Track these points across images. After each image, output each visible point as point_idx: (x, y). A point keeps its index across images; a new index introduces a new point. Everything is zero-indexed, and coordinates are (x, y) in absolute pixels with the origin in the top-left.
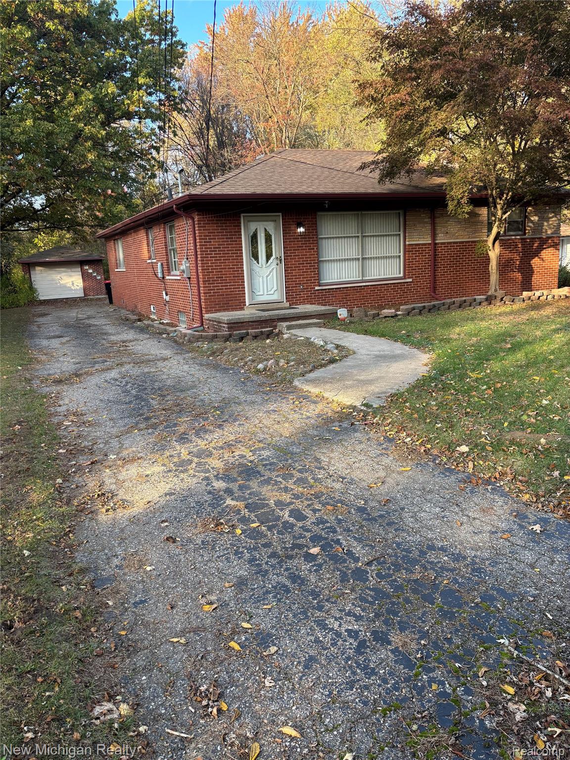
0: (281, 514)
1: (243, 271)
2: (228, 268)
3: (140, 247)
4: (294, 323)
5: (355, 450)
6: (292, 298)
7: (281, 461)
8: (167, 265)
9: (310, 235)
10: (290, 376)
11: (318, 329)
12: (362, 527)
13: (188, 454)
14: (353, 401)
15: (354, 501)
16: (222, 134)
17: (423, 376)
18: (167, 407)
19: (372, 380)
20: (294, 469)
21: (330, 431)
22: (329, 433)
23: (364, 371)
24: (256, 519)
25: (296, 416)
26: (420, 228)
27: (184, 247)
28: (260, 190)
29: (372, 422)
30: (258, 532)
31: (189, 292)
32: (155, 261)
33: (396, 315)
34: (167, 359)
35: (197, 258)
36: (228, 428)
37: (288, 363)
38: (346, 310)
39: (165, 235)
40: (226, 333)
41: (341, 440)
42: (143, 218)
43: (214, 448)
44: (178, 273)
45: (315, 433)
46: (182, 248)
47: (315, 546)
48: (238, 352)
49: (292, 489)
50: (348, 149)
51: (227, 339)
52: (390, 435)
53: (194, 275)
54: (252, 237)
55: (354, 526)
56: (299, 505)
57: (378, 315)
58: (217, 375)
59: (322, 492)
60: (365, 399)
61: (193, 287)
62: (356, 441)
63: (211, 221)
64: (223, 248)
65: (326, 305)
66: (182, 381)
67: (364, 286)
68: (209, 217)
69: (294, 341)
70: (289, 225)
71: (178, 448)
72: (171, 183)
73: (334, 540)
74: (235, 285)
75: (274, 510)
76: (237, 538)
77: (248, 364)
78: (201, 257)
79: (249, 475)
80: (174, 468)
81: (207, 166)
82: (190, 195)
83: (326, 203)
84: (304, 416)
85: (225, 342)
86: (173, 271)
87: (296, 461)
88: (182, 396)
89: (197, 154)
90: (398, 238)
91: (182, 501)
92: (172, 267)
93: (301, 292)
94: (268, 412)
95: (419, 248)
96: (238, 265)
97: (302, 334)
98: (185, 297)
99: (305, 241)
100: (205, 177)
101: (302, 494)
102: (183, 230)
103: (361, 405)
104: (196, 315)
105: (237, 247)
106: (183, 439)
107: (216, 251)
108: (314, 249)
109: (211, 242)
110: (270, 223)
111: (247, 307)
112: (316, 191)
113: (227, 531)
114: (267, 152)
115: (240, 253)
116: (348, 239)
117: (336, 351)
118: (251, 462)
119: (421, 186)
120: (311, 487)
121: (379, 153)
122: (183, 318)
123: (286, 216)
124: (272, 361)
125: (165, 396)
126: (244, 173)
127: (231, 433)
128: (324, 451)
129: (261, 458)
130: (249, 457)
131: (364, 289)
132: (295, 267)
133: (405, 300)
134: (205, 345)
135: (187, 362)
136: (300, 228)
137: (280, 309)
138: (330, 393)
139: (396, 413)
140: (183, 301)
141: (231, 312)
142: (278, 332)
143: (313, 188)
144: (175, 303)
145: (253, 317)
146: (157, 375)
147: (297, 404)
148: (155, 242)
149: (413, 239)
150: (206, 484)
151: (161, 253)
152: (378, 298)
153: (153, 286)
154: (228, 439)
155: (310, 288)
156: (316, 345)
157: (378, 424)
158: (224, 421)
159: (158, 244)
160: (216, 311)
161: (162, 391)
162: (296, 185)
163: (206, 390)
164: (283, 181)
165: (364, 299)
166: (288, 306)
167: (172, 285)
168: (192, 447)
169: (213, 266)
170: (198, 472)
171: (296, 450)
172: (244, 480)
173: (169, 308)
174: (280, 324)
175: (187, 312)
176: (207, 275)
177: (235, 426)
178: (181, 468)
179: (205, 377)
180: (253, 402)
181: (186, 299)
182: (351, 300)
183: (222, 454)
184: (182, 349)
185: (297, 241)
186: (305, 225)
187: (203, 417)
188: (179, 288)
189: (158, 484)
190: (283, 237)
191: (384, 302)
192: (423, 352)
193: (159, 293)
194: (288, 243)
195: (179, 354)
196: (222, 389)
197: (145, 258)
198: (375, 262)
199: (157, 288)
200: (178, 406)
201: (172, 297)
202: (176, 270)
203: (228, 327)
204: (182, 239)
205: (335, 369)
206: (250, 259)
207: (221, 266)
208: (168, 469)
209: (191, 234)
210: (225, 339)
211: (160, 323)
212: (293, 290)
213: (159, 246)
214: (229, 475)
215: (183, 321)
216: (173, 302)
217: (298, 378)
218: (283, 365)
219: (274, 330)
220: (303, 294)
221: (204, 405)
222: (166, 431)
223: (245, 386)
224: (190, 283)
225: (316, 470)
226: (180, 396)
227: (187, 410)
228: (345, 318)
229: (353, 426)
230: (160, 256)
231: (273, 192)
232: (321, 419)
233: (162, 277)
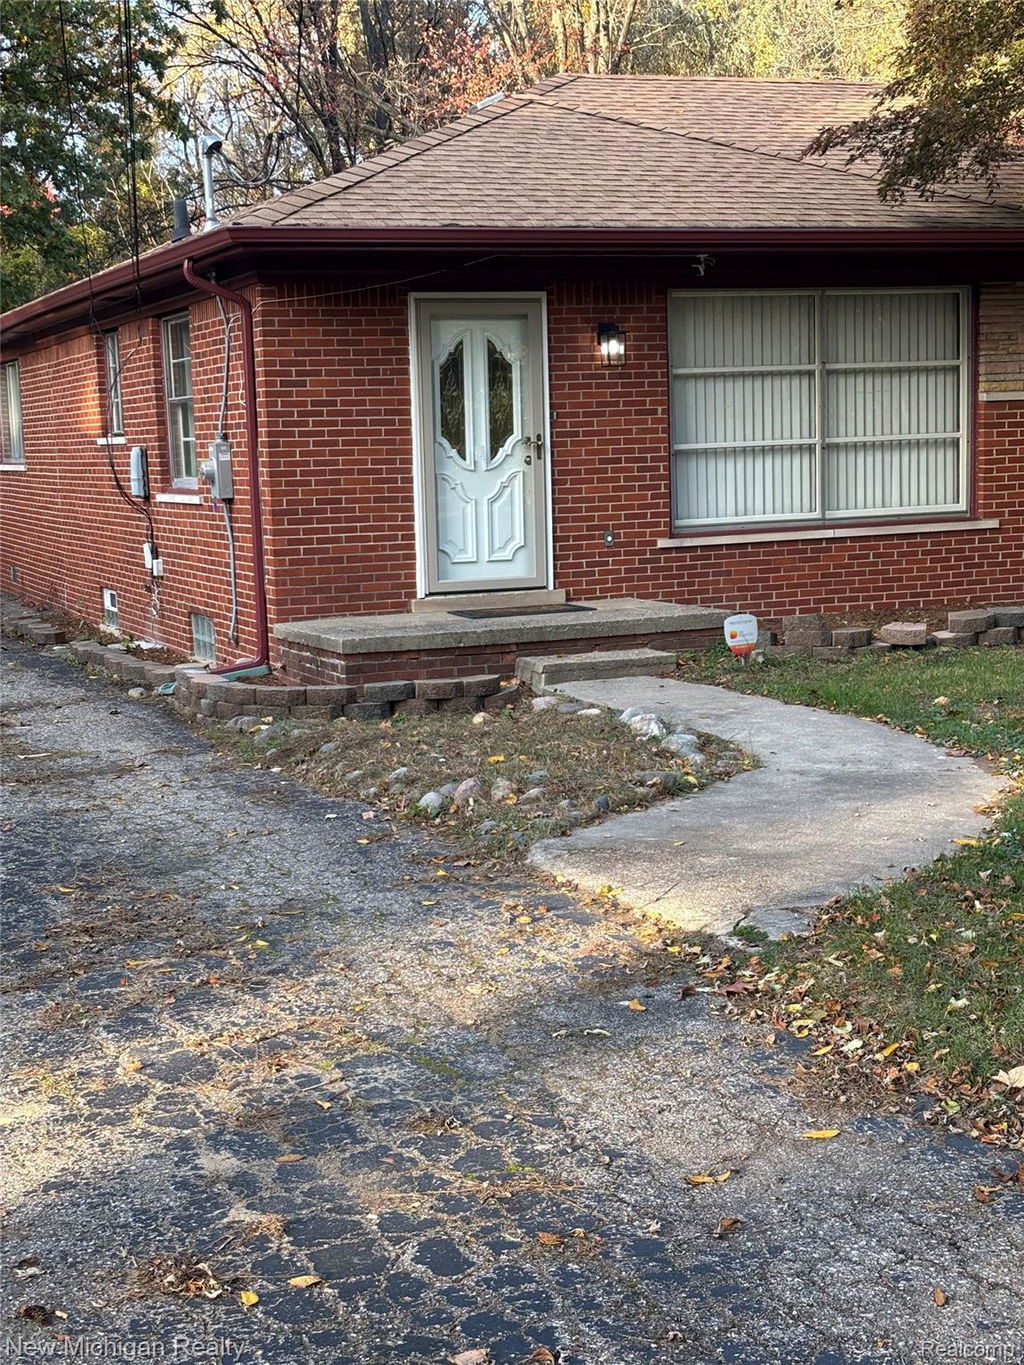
0: (392, 1251)
1: (410, 480)
2: (360, 472)
3: (76, 392)
4: (573, 659)
5: (676, 1073)
6: (575, 575)
7: (426, 1100)
8: (162, 456)
9: (642, 366)
10: (519, 834)
11: (656, 681)
12: (633, 1297)
13: (139, 1070)
14: (707, 919)
15: (631, 1221)
17: (963, 846)
18: (98, 923)
19: (789, 855)
20: (465, 1123)
21: (608, 1012)
22: (608, 1017)
23: (771, 824)
24: (311, 1265)
25: (514, 961)
27: (218, 399)
28: (472, 217)
29: (750, 987)
30: (310, 1302)
31: (226, 547)
32: (121, 440)
33: (934, 643)
34: (130, 770)
35: (254, 435)
36: (282, 993)
37: (520, 791)
38: (756, 619)
39: (158, 357)
40: (338, 687)
41: (639, 1041)
42: (85, 299)
43: (224, 1054)
44: (193, 483)
45: (562, 1016)
46: (210, 400)
47: (473, 1346)
48: (365, 752)
49: (445, 1183)
51: (340, 707)
52: (800, 1028)
53: (245, 493)
54: (445, 370)
55: (609, 1294)
56: (454, 1229)
57: (870, 639)
58: (285, 825)
59: (535, 1195)
60: (747, 914)
61: (241, 530)
62: (685, 1043)
63: (307, 313)
64: (343, 403)
65: (692, 602)
66: (165, 842)
67: (828, 540)
68: (301, 303)
69: (565, 722)
70: (569, 330)
71: (111, 1049)
73: (536, 1329)
74: (381, 528)
75: (374, 1241)
76: (240, 1316)
77: (392, 791)
78: (270, 434)
79: (318, 1139)
80: (86, 1111)
82: (236, 231)
83: (698, 261)
84: (538, 964)
85: (334, 717)
86: (178, 475)
87: (479, 1100)
88: (155, 890)
90: (949, 379)
91: (92, 1206)
92: (178, 464)
93: (608, 555)
94: (425, 947)
95: (1022, 415)
96: (393, 462)
97: (592, 696)
98: (213, 563)
99: (624, 385)
101: (472, 1197)
102: (215, 343)
103: (730, 935)
104: (246, 624)
105: (391, 402)
106: (131, 1022)
107: (321, 414)
108: (655, 412)
109: (303, 384)
110: (506, 323)
111: (421, 603)
112: (662, 222)
113: (214, 1294)
115: (402, 422)
116: (777, 382)
117: (695, 757)
118: (332, 1098)
120: (507, 1177)
121: (894, 90)
122: (204, 635)
123: (561, 302)
124: (470, 782)
125: (99, 887)
126: (425, 158)
127: (290, 1008)
128: (577, 1072)
129: (367, 1087)
130: (331, 1082)
131: (829, 550)
132: (587, 472)
133: (974, 590)
134: (264, 727)
135: (196, 780)
136: (608, 341)
137: (530, 610)
138: (639, 893)
139: (836, 963)
140: (208, 579)
141: (366, 618)
142: (517, 690)
143: (654, 211)
144: (180, 582)
145: (434, 636)
146: (85, 822)
147: (525, 924)
148: (125, 379)
149: (1004, 385)
150: (176, 1159)
151: (141, 417)
152: (876, 581)
153: (113, 524)
154: (274, 1027)
155: (641, 544)
156: (634, 737)
157: (770, 994)
158: (274, 973)
159: (133, 385)
160: (315, 614)
161: (95, 871)
162: (597, 199)
163: (237, 872)
164: (554, 187)
165: (829, 584)
166: (563, 601)
167: (173, 523)
168: (156, 1048)
169: (307, 464)
170: (160, 1125)
171: (483, 1065)
172: (299, 1153)
173: (161, 602)
174: (526, 662)
175: (218, 616)
176: (286, 493)
177: (308, 987)
178: (108, 1111)
179: (243, 830)
180: (382, 914)
181: (217, 572)
182: (780, 587)
183: (247, 1071)
184: (188, 739)
185: (599, 386)
186: (624, 333)
187: (210, 958)
188: (195, 534)
189: (29, 1156)
190: (550, 371)
191: (904, 596)
192: (988, 770)
193: (132, 549)
194: (566, 391)
195: (174, 753)
196: (290, 872)
197: (92, 429)
198: (870, 459)
199: (126, 533)
200: (133, 921)
201: (173, 564)
202: (189, 473)
203: (347, 667)
204: (212, 371)
205: (675, 814)
206: (435, 441)
207: (336, 463)
208: (67, 1113)
209: (238, 357)
210: (333, 709)
211: (128, 651)
212: (580, 547)
213: (136, 393)
214: (257, 1136)
215: (205, 646)
216: (174, 580)
217: (546, 841)
218: (504, 798)
219: (502, 683)
220: (615, 563)
221: (219, 921)
222: (80, 998)
223: (366, 863)
224: (231, 520)
225: (536, 1127)
226: (150, 888)
227: (161, 935)
228: (751, 648)
229: (688, 999)
230: (139, 425)
231: (515, 223)
232: (592, 974)
233: (142, 494)
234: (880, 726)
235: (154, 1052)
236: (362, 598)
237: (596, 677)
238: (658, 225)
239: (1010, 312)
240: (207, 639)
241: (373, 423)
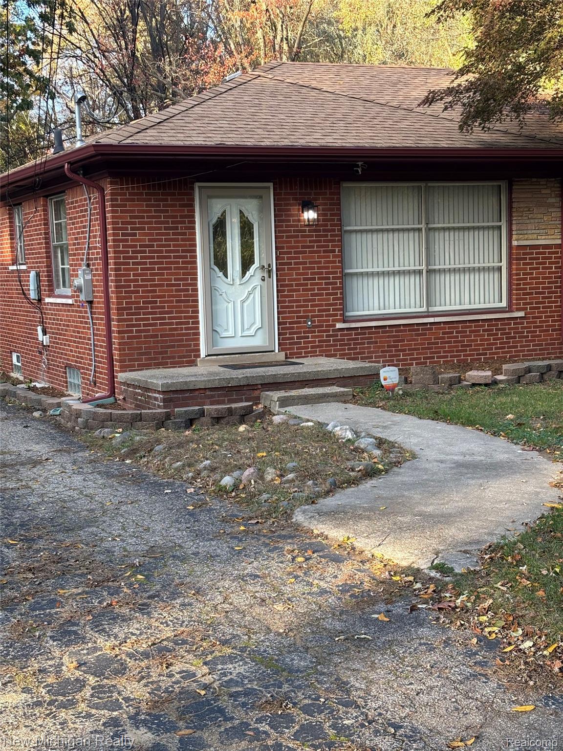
1: (197, 290)
2: (168, 285)
4: (294, 393)
5: (419, 665)
6: (290, 344)
7: (267, 687)
8: (49, 276)
9: (326, 225)
10: (286, 503)
11: (342, 406)
13: (77, 668)
14: (413, 559)
16: (161, 29)
17: (552, 508)
18: (36, 565)
19: (450, 515)
20: (295, 704)
21: (367, 622)
22: (366, 626)
23: (434, 494)
25: (299, 588)
26: (539, 216)
27: (83, 243)
28: (232, 140)
29: (452, 605)
31: (89, 329)
32: (24, 267)
33: (495, 382)
34: (40, 462)
35: (106, 264)
36: (159, 612)
37: (281, 476)
38: (396, 369)
39: (46, 219)
40: (159, 411)
41: (391, 643)
43: (131, 656)
44: (68, 291)
45: (338, 626)
46: (79, 244)
48: (182, 451)
50: (402, 63)
51: (161, 422)
52: (490, 633)
53: (101, 297)
54: (216, 227)
57: (460, 380)
58: (141, 498)
60: (437, 554)
61: (97, 319)
62: (420, 644)
63: (136, 194)
64: (158, 246)
65: (356, 359)
66: (69, 509)
67: (431, 323)
68: (133, 188)
69: (293, 430)
70: (286, 205)
71: (57, 653)
72: (61, 118)
74: (180, 318)
77: (202, 475)
78: (115, 264)
79: (201, 717)
80: (47, 698)
81: (132, 90)
82: (97, 146)
83: (358, 166)
84: (315, 589)
85: (158, 429)
86: (58, 287)
87: (299, 687)
88: (68, 542)
89: (112, 66)
90: (496, 233)
92: (58, 281)
93: (308, 332)
94: (242, 578)
95: (537, 253)
96: (187, 279)
97: (307, 415)
98: (80, 338)
99: (317, 236)
100: (127, 111)
102: (81, 211)
103: (430, 569)
104: (101, 373)
105: (185, 245)
106: (67, 633)
107: (145, 252)
108: (334, 251)
109: (135, 235)
110: (252, 200)
111: (203, 360)
112: (339, 143)
114: (247, 65)
115: (192, 257)
116: (401, 235)
117: (377, 452)
118: (206, 687)
119: (541, 136)
121: (462, 72)
122: (75, 379)
123: (281, 189)
124: (251, 470)
125: (33, 540)
126: (203, 106)
127: (166, 622)
128: (357, 666)
129: (226, 679)
130: (203, 676)
131: (432, 329)
132: (297, 285)
133: (511, 352)
134: (117, 435)
135: (81, 468)
136: (308, 211)
137: (267, 364)
138: (367, 541)
139: (502, 588)
140: (77, 347)
141: (172, 369)
142: (263, 411)
143: (334, 137)
144: (60, 349)
145: (214, 380)
146: (18, 496)
147: (301, 562)
148: (26, 232)
149: (526, 236)
150: (111, 734)
151: (36, 254)
152: (458, 346)
153: (19, 315)
154: (158, 636)
155: (327, 326)
156: (338, 439)
157: (465, 609)
158: (151, 597)
159: (31, 236)
160: (141, 367)
161: (29, 529)
162: (302, 131)
163: (116, 529)
164: (277, 124)
165: (432, 348)
166: (284, 359)
167: (56, 315)
168: (85, 652)
169: (137, 281)
170: (97, 709)
171: (298, 662)
172: (191, 728)
173: (48, 360)
174: (267, 395)
175: (83, 368)
176: (125, 298)
177: (175, 607)
178: (61, 698)
179: (116, 501)
180: (211, 556)
181: (83, 343)
182: (405, 350)
183: (147, 668)
184: (72, 443)
185: (302, 236)
186: (317, 206)
187: (109, 587)
188: (69, 321)
189: (14, 732)
190: (275, 228)
191: (473, 355)
192: (549, 459)
193: (30, 329)
194: (284, 239)
195: (65, 451)
196: (149, 528)
197: (6, 260)
198: (452, 278)
199: (26, 320)
200: (58, 563)
201: (56, 338)
202: (64, 286)
203: (164, 399)
204: (80, 228)
205: (375, 489)
206: (210, 268)
207: (154, 280)
208: (35, 699)
209: (96, 220)
210: (157, 424)
211: (29, 388)
212: (293, 328)
213: (33, 240)
214: (161, 716)
215: (75, 385)
216: (56, 348)
217: (303, 507)
218: (272, 480)
219: (254, 407)
220: (312, 337)
221: (111, 561)
222: (32, 617)
223: (194, 521)
224: (91, 312)
225: (341, 707)
226: (65, 540)
227: (77, 572)
228: (395, 386)
229: (414, 613)
230: (35, 258)
231: (257, 143)
232: (350, 596)
233: (37, 299)
234: (478, 432)
235: (84, 655)
236: (169, 358)
237: (307, 403)
238: (337, 145)
239: (530, 196)
240: (76, 382)
241: (175, 257)
